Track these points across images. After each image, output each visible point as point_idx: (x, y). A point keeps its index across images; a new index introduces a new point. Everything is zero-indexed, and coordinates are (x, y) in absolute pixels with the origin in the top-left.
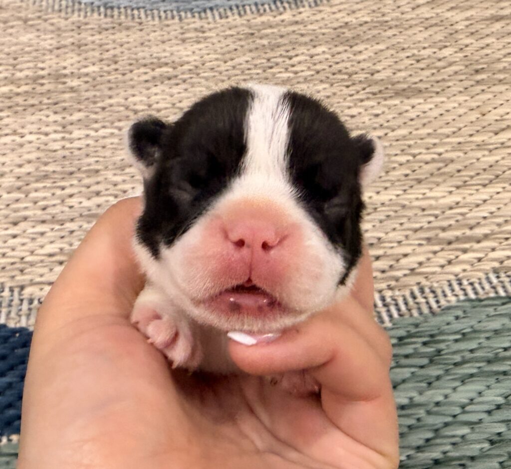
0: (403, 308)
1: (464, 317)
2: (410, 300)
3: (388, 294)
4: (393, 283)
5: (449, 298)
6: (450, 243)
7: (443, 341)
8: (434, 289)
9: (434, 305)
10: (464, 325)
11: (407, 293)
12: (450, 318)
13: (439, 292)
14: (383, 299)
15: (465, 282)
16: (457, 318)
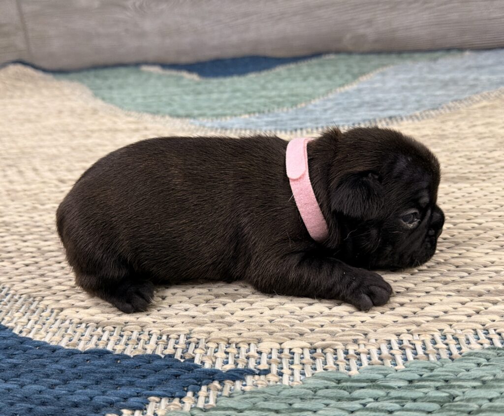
0: (420, 352)
1: (486, 365)
2: (430, 346)
3: (406, 338)
4: (413, 328)
5: (471, 346)
6: (480, 295)
7: (460, 387)
8: (457, 336)
9: (455, 352)
10: (486, 373)
11: (427, 338)
12: (471, 365)
13: (463, 339)
14: (401, 342)
15: (492, 331)
16: (479, 365)
